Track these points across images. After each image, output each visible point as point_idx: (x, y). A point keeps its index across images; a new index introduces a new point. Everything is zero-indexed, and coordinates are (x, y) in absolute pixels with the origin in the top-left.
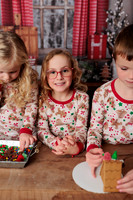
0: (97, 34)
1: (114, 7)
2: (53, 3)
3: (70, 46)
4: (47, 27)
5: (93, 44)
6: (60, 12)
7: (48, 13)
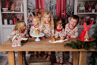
0: (63, 11)
1: (68, 3)
2: (51, 2)
3: (56, 14)
4: (49, 9)
5: (62, 14)
6: (52, 5)
7: (49, 5)
